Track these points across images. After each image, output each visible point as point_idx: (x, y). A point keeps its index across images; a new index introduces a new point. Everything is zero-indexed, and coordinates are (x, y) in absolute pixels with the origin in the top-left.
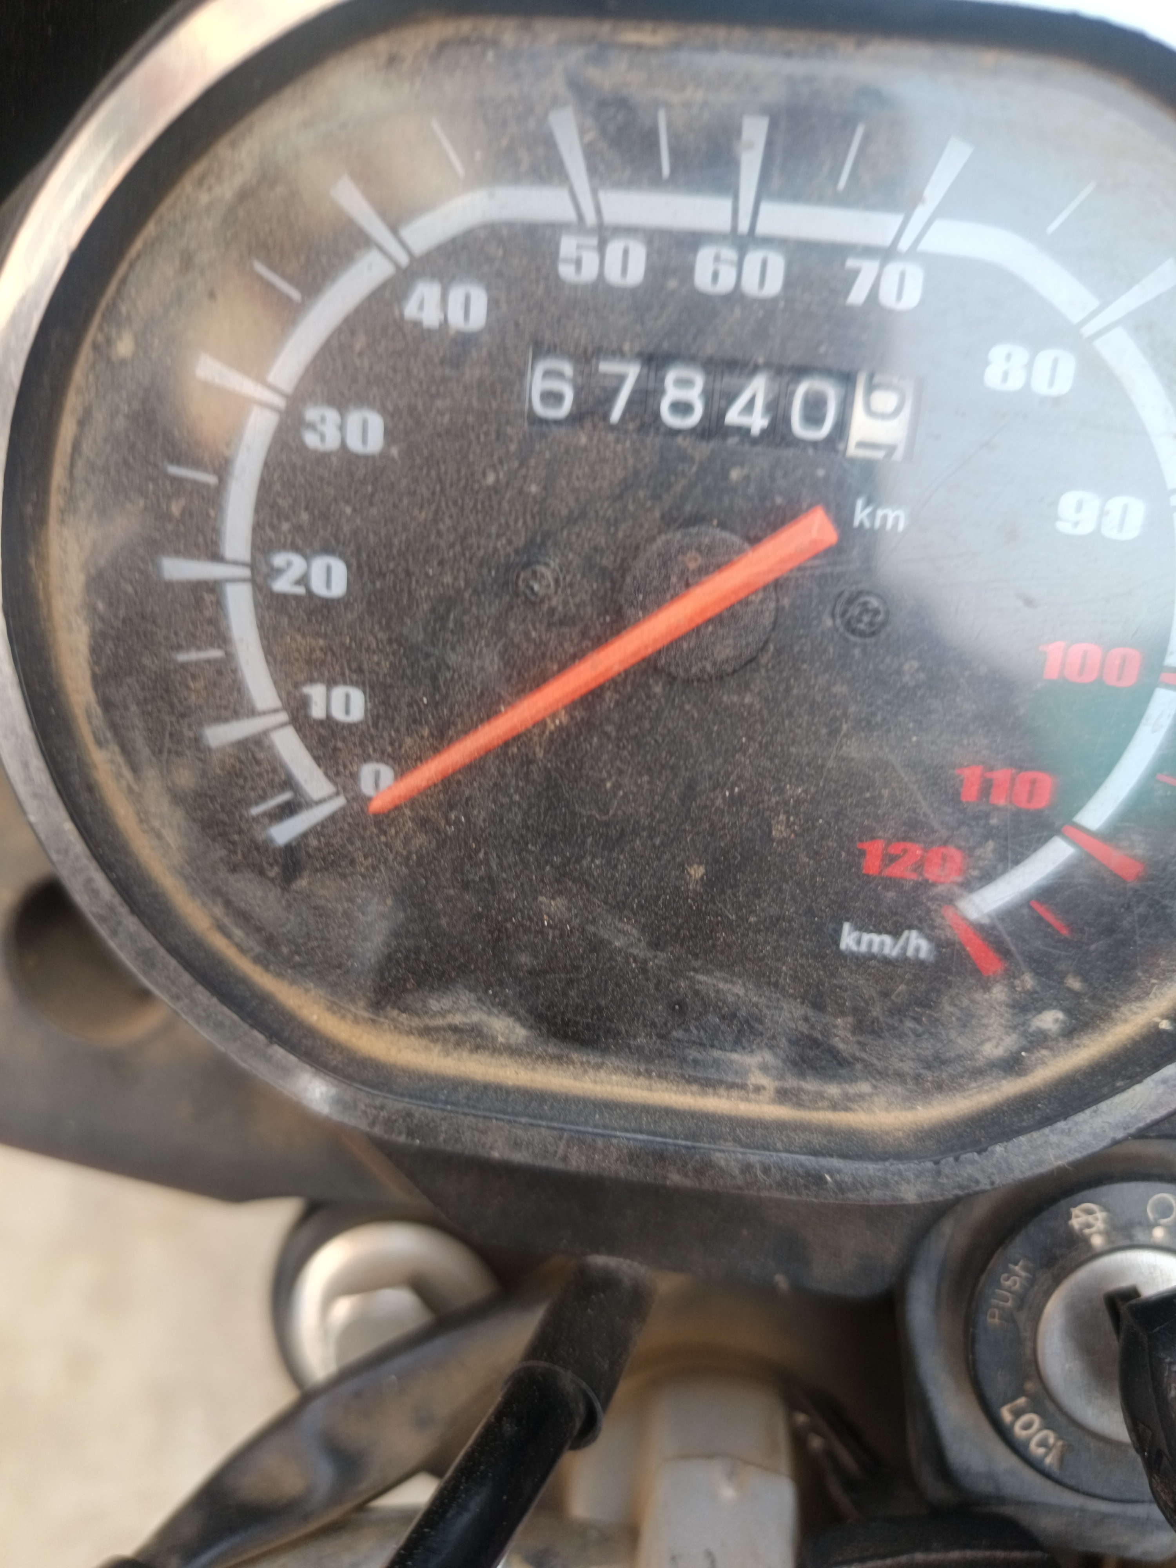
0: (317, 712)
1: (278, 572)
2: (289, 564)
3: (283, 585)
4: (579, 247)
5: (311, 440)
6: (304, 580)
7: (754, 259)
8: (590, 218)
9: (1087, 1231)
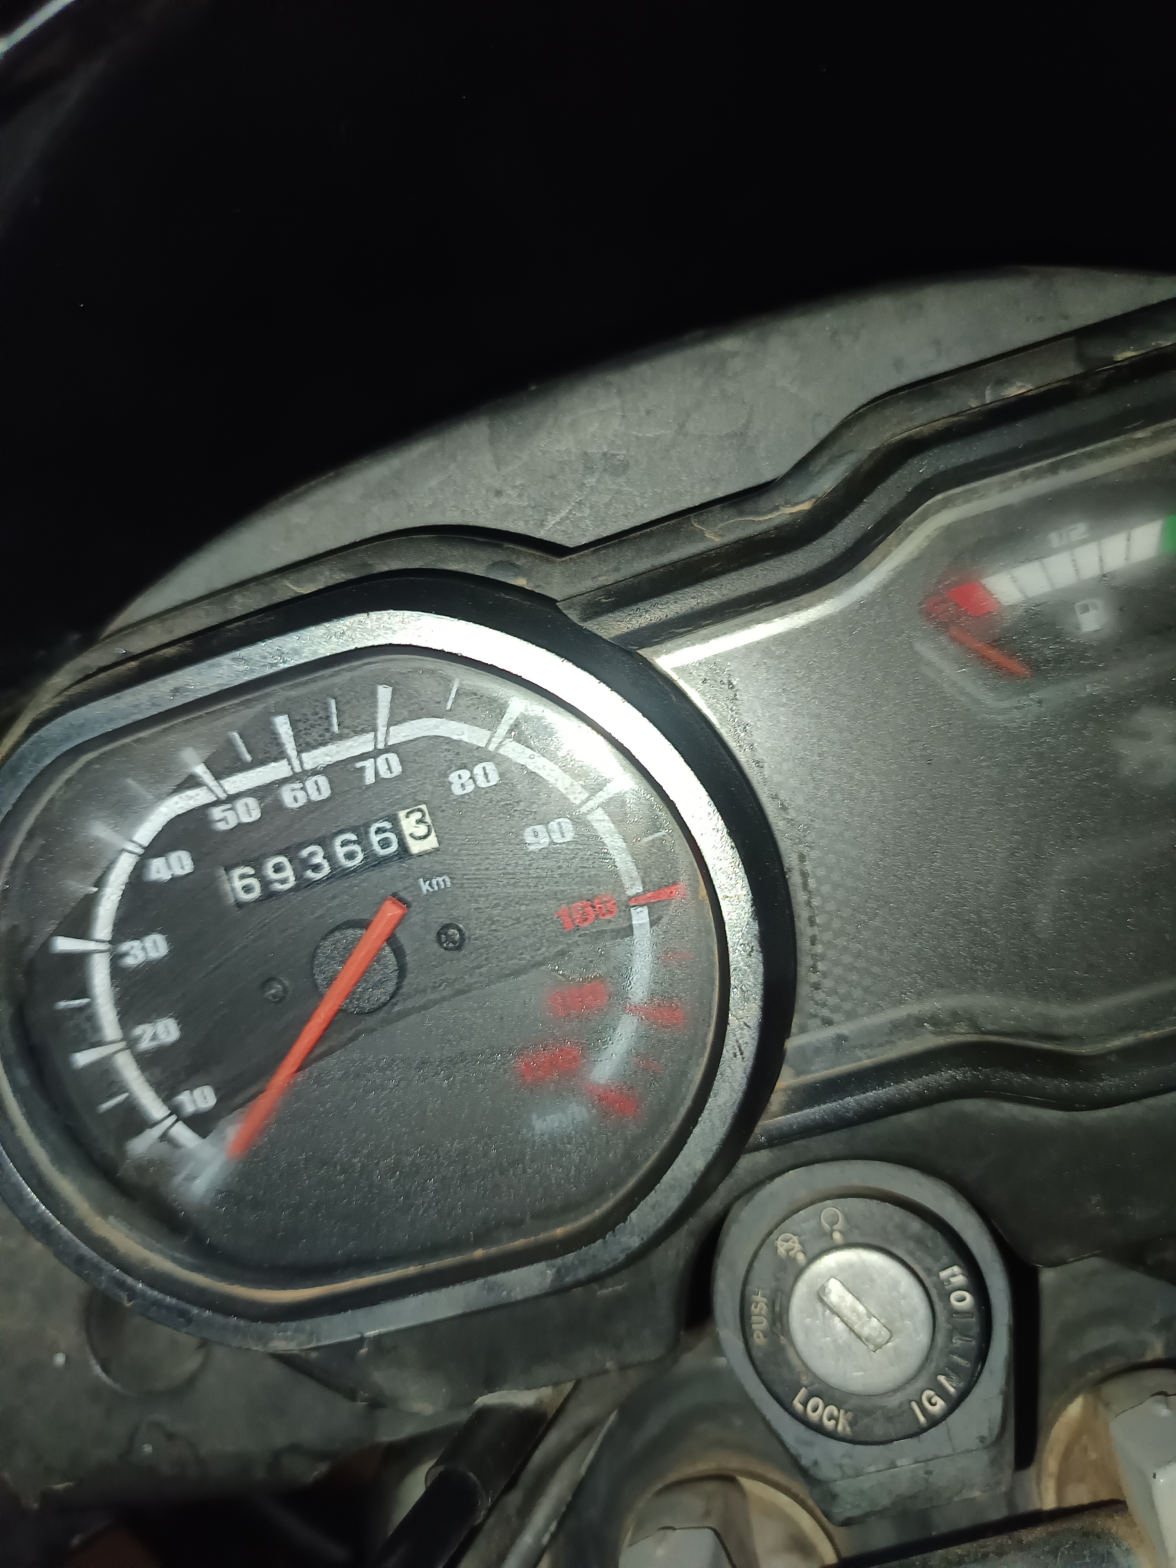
0: (190, 1109)
1: (140, 1038)
2: (144, 1031)
3: (145, 1044)
4: (222, 811)
5: (130, 962)
7: (310, 784)
8: (222, 796)
9: (792, 1253)
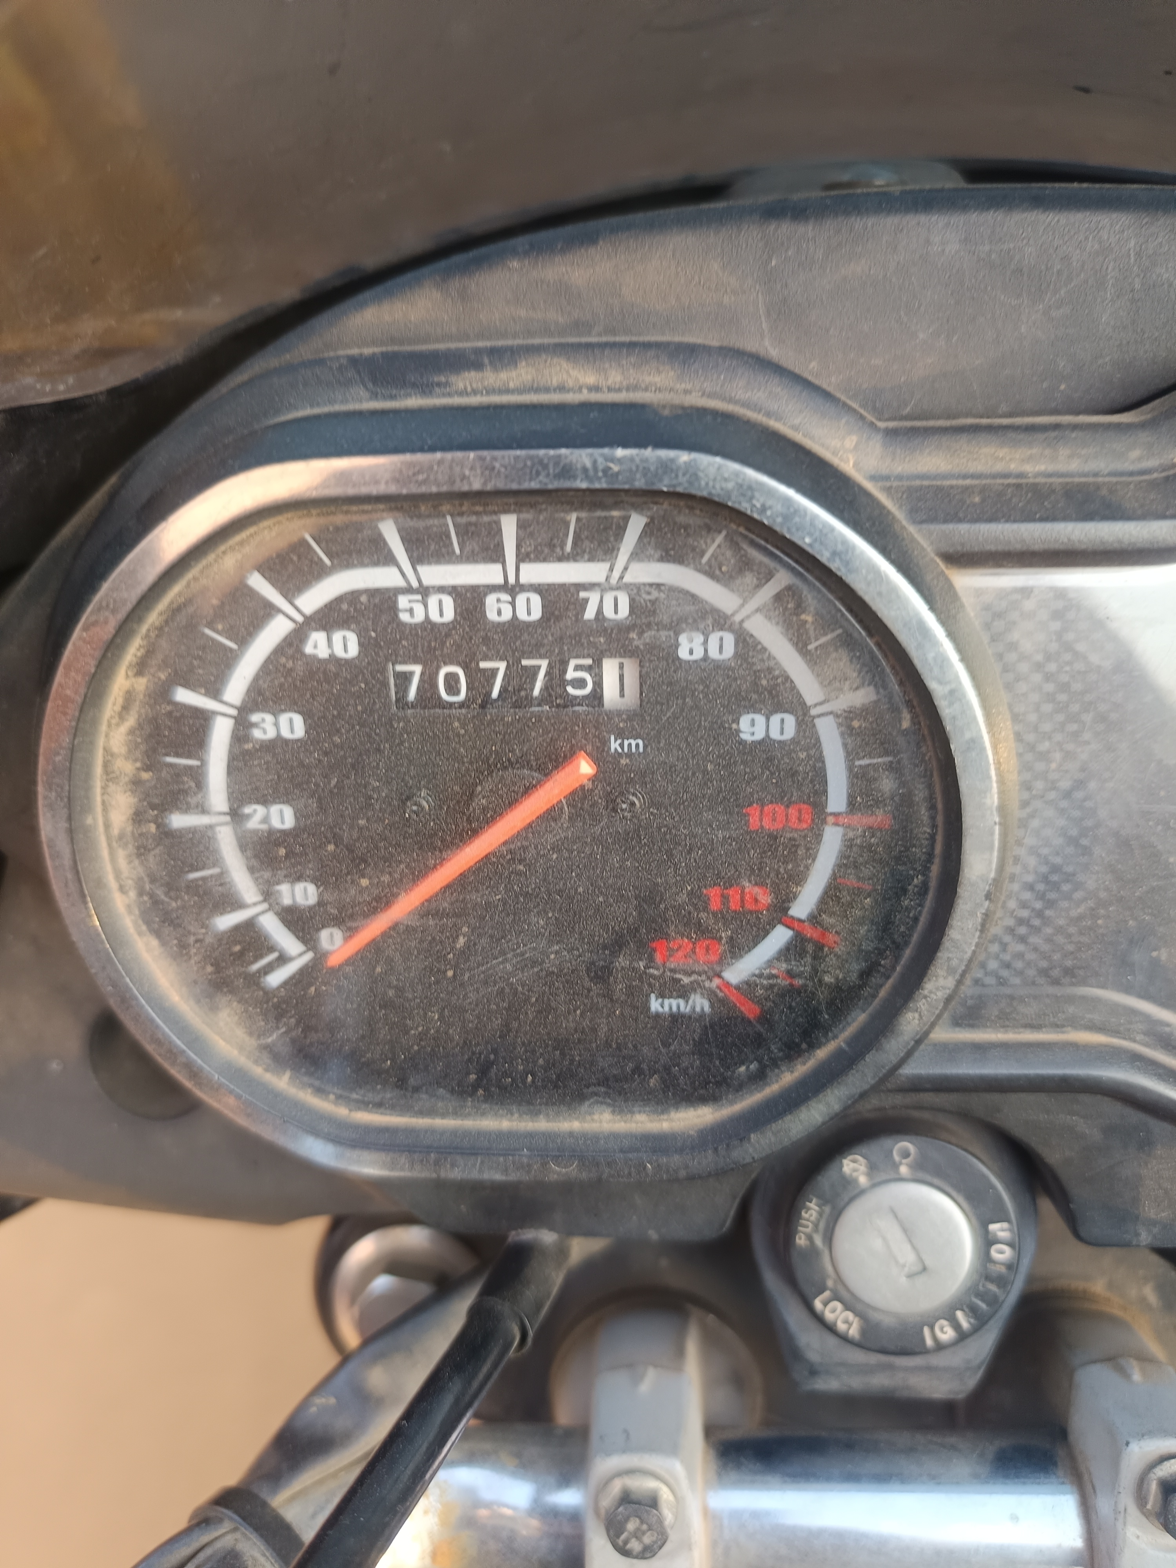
0: (287, 901)
1: (248, 817)
2: (255, 811)
3: (253, 825)
4: (410, 601)
5: (257, 734)
6: (266, 820)
7: (521, 599)
8: (415, 584)
9: (855, 1174)
